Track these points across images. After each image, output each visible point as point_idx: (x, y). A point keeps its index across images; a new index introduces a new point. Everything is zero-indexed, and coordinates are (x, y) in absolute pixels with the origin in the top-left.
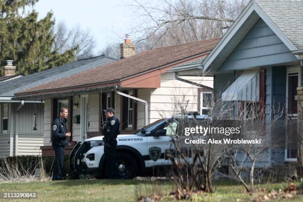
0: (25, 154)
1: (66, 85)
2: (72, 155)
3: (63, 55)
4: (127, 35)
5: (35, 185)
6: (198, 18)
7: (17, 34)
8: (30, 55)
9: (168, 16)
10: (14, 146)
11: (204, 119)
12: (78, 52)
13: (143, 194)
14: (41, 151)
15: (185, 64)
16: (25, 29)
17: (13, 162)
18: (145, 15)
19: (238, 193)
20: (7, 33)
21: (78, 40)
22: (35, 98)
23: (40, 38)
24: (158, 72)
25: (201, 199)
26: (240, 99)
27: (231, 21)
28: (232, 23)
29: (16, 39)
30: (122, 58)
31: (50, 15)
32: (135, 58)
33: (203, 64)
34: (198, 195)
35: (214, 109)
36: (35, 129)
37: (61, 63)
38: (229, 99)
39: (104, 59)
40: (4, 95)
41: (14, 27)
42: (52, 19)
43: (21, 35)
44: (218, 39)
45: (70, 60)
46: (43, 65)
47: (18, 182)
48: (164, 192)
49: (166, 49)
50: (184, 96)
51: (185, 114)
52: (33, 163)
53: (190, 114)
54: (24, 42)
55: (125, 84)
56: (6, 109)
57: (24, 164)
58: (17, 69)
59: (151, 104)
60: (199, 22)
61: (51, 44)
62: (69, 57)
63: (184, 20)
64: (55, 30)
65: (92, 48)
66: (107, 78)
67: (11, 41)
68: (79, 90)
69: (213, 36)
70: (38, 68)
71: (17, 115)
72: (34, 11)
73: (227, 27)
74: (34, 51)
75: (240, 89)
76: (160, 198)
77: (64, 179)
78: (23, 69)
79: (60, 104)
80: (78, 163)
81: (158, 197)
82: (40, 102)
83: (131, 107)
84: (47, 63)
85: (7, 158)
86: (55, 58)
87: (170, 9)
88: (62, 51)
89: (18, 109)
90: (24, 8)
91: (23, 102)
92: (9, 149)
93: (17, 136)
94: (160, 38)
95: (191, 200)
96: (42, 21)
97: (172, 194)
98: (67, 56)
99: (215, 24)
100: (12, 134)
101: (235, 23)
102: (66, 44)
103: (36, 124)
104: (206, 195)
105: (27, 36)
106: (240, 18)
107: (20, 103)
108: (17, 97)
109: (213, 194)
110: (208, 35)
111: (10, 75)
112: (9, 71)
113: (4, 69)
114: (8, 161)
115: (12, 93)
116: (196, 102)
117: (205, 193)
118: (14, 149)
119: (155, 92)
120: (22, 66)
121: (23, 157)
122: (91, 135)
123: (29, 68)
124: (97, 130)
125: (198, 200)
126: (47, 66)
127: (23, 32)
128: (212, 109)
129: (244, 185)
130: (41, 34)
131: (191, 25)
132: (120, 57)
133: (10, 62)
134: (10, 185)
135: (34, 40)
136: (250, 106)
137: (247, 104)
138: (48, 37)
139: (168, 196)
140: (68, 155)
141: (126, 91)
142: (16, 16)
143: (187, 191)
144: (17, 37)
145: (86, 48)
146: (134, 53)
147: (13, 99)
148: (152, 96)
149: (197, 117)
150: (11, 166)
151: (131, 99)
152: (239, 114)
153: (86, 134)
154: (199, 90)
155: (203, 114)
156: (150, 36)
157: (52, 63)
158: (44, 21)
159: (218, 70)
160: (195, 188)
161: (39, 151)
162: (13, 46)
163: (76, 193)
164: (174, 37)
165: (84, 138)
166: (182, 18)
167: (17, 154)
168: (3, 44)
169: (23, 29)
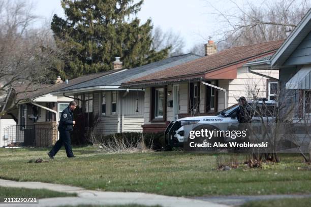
0: (130, 131)
1: (161, 77)
2: (167, 132)
3: (159, 53)
4: (210, 37)
5: (137, 155)
6: (267, 23)
7: (123, 36)
8: (134, 53)
9: (243, 22)
10: (121, 125)
11: (271, 104)
12: (171, 51)
13: (223, 162)
14: (142, 128)
15: (256, 60)
16: (130, 32)
17: (120, 137)
18: (225, 21)
19: (298, 163)
20: (115, 36)
21: (171, 41)
22: (137, 87)
23: (142, 40)
24: (235, 67)
25: (269, 167)
26: (300, 88)
27: (293, 26)
28: (294, 27)
29: (122, 41)
30: (206, 55)
31: (149, 21)
32: (216, 55)
33: (271, 59)
34: (266, 164)
35: (280, 96)
36: (137, 111)
37: (158, 59)
38: (292, 88)
39: (192, 56)
40: (112, 84)
41: (121, 31)
42: (151, 25)
43: (127, 37)
44: (283, 41)
45: (165, 57)
46: (143, 61)
47: (124, 153)
48: (239, 161)
49: (241, 48)
50: (256, 85)
51: (256, 100)
52: (136, 138)
53: (260, 100)
54: (129, 43)
55: (208, 76)
56: (114, 96)
57: (129, 139)
58: (123, 64)
59: (229, 92)
60: (268, 27)
61: (150, 44)
62: (164, 55)
63: (255, 25)
64: (153, 33)
65: (182, 47)
66: (195, 71)
67: (119, 42)
68: (172, 80)
69: (278, 37)
70: (140, 63)
71: (123, 101)
72: (136, 18)
73: (290, 31)
74: (137, 50)
75: (301, 79)
76: (236, 166)
77: (160, 151)
78: (128, 64)
79: (157, 91)
80: (171, 138)
81: (234, 165)
82: (141, 90)
83: (213, 94)
84: (147, 59)
85: (116, 134)
86: (153, 56)
87: (244, 16)
88: (158, 50)
89: (124, 96)
90: (129, 16)
91: (128, 90)
92: (117, 127)
93: (123, 117)
94: (236, 40)
95: (261, 168)
96: (142, 26)
97: (246, 163)
98: (162, 54)
99: (280, 28)
100: (119, 115)
101: (297, 28)
102: (162, 43)
103: (138, 108)
104: (273, 164)
105: (131, 38)
106: (300, 24)
107: (126, 91)
108: (124, 86)
109: (279, 163)
110: (274, 37)
111: (117, 68)
112: (117, 66)
113: (113, 64)
114: (116, 136)
115: (119, 83)
116: (265, 90)
117: (273, 163)
118: (121, 127)
119: (232, 83)
120: (127, 62)
121: (128, 133)
122: (181, 116)
123: (133, 63)
124: (187, 112)
125: (267, 168)
126: (147, 62)
127: (128, 35)
128: (278, 95)
129: (304, 156)
130: (142, 36)
131: (261, 29)
132: (204, 54)
133: (118, 59)
134: (118, 155)
135: (136, 41)
136: (308, 93)
137: (306, 92)
138: (148, 38)
139: (242, 165)
140: (163, 132)
141: (209, 82)
142: (123, 22)
143: (258, 161)
144: (123, 39)
145: (177, 47)
146: (216, 51)
147: (120, 88)
148: (230, 86)
149: (266, 102)
150: (118, 140)
151: (213, 88)
152: (300, 100)
153: (177, 116)
154: (268, 81)
155: (270, 99)
156: (228, 38)
157: (151, 59)
158: (145, 26)
159: (282, 65)
160: (264, 158)
161: (140, 128)
162: (120, 46)
163: (170, 162)
164: (247, 39)
165: (176, 118)
166: (254, 23)
167: (124, 131)
168: (112, 44)
169: (128, 32)
